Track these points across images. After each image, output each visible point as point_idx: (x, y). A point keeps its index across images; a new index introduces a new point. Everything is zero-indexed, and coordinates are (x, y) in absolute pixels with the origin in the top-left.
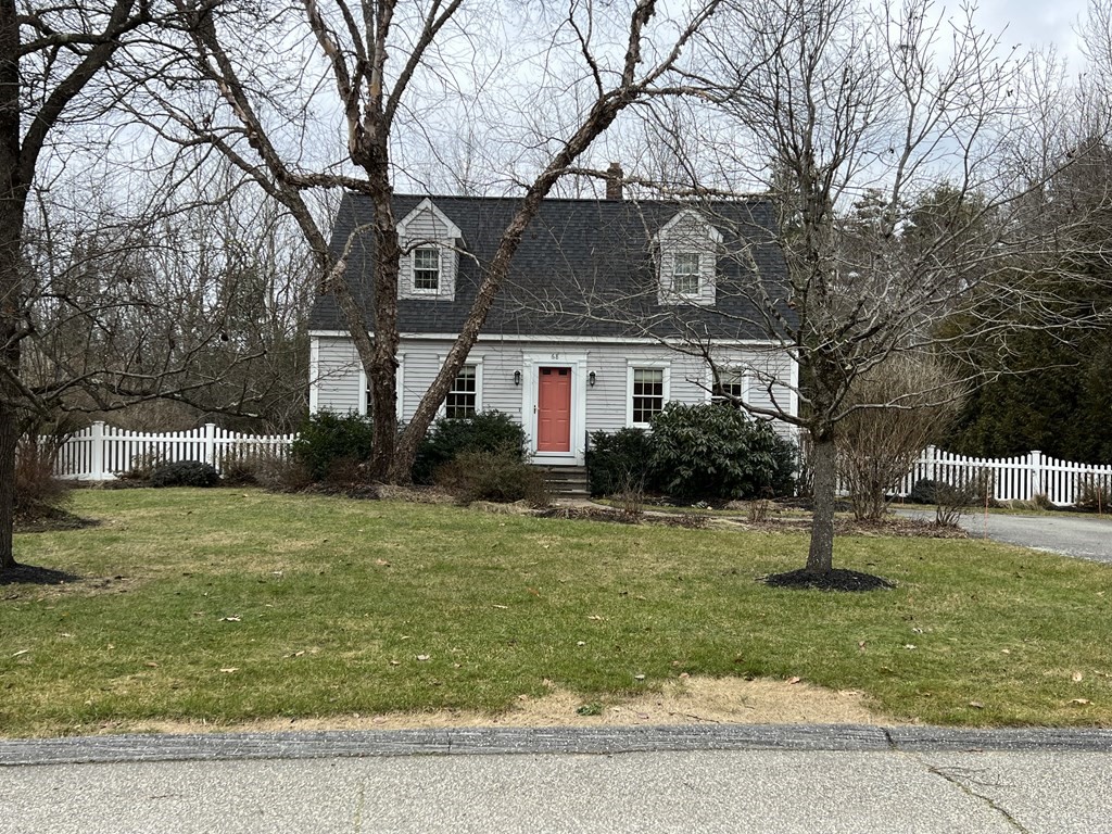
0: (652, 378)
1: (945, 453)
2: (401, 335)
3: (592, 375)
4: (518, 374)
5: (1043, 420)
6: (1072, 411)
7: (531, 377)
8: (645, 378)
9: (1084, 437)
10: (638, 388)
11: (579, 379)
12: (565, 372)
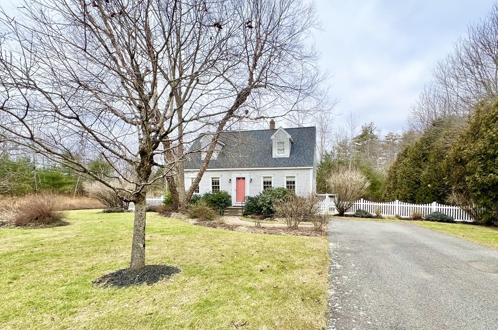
0: (269, 180)
1: (365, 201)
2: (184, 170)
3: (251, 179)
4: (230, 180)
5: (410, 190)
6: (419, 187)
7: (234, 180)
8: (266, 180)
9: (421, 195)
10: (264, 183)
11: (247, 180)
12: (244, 178)
